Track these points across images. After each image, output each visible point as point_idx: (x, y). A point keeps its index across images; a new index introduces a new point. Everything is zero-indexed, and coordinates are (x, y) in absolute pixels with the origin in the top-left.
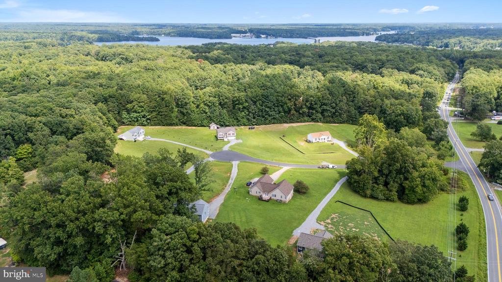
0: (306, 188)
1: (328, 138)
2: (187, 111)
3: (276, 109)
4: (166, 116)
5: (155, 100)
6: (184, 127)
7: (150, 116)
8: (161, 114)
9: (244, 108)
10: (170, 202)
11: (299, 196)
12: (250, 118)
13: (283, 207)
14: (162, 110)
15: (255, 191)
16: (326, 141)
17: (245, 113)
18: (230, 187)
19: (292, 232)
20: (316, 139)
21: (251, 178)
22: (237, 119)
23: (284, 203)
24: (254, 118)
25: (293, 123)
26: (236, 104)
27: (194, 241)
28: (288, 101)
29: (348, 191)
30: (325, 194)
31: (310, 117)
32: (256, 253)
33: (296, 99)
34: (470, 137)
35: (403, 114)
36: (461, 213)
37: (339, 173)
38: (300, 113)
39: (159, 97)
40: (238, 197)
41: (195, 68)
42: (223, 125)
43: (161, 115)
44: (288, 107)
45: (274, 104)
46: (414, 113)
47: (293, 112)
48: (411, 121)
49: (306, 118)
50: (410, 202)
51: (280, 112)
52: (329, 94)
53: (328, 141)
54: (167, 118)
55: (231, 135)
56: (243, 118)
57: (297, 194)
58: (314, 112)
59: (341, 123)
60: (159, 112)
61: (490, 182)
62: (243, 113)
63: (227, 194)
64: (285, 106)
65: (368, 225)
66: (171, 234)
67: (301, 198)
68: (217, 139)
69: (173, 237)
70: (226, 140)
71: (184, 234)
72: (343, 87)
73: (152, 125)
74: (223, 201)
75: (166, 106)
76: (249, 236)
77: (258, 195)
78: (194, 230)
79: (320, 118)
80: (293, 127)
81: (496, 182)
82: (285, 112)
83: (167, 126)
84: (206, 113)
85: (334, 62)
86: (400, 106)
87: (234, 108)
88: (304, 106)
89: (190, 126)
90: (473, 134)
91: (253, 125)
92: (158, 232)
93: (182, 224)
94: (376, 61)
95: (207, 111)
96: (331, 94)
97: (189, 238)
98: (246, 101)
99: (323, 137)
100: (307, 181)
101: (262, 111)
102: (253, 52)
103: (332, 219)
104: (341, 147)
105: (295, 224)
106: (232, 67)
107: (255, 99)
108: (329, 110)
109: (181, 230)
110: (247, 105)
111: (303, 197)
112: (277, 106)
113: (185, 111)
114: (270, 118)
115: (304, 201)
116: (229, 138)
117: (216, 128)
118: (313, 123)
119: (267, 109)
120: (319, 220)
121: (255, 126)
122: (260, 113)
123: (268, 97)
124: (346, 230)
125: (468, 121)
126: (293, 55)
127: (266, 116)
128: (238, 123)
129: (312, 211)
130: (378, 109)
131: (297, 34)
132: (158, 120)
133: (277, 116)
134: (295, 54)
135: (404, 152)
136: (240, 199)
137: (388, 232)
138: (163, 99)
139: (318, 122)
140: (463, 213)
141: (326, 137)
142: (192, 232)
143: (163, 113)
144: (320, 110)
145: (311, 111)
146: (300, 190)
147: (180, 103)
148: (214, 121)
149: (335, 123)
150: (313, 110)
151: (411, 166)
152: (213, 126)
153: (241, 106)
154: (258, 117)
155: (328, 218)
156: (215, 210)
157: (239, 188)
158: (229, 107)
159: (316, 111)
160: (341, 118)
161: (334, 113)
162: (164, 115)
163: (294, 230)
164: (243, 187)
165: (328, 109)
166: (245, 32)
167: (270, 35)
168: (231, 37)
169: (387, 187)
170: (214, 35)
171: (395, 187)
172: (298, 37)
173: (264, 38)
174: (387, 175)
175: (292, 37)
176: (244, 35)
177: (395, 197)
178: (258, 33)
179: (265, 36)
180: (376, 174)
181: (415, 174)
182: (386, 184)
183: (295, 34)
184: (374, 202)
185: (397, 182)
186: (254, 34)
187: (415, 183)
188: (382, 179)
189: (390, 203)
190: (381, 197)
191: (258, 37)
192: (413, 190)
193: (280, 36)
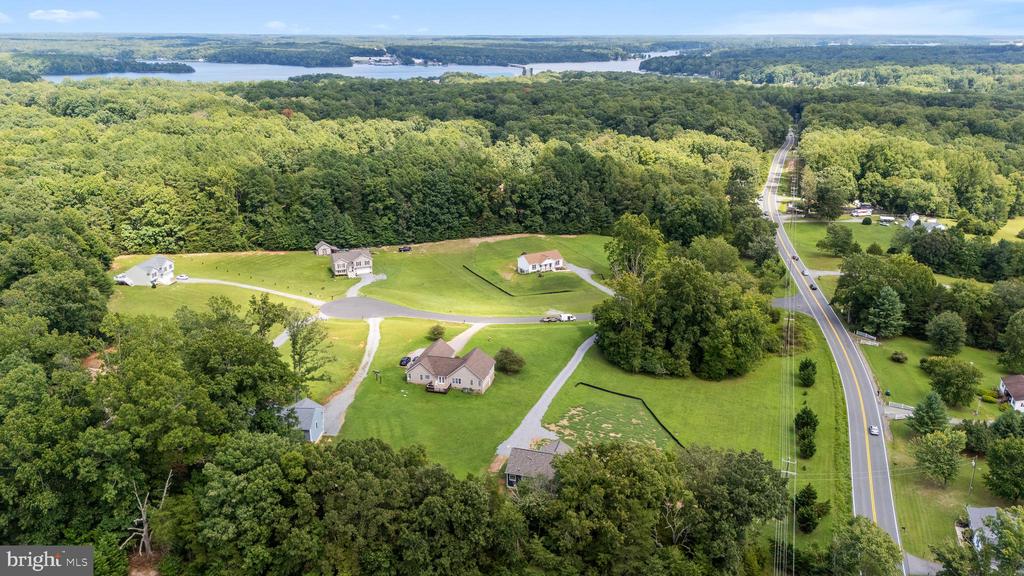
0: (520, 362)
1: (557, 263)
2: (265, 218)
3: (453, 209)
4: (219, 230)
5: (194, 198)
6: (260, 253)
7: (183, 233)
8: (207, 226)
9: (386, 208)
10: (242, 406)
11: (505, 378)
12: (400, 229)
13: (475, 403)
14: (209, 219)
15: (418, 375)
17: (389, 219)
18: (367, 370)
19: (495, 449)
20: (534, 267)
21: (410, 350)
22: (374, 232)
23: (478, 395)
24: (409, 228)
25: (488, 235)
26: (370, 201)
27: (297, 482)
28: (475, 193)
29: (598, 363)
30: (557, 372)
31: (521, 223)
32: (426, 493)
33: (491, 188)
34: (817, 250)
35: (695, 211)
36: (802, 390)
37: (581, 329)
38: (501, 216)
39: (202, 190)
40: (384, 389)
41: (277, 128)
42: (343, 245)
43: (208, 230)
44: (476, 204)
45: (448, 200)
46: (714, 209)
47: (487, 213)
48: (708, 224)
49: (513, 226)
50: (713, 377)
51: (461, 216)
52: (556, 176)
53: (557, 269)
54: (221, 235)
55: (363, 264)
56: (386, 229)
57: (501, 374)
58: (528, 212)
59: (581, 233)
60: (203, 224)
61: (852, 331)
62: (385, 219)
63: (362, 384)
64: (471, 203)
65: (638, 424)
66: (246, 471)
67: (509, 383)
68: (334, 276)
69: (252, 477)
70: (351, 275)
71: (275, 468)
72: (582, 162)
73: (188, 252)
74: (351, 400)
75: (218, 210)
76: (411, 461)
77: (425, 381)
78: (295, 459)
79: (541, 225)
80: (488, 244)
81: (863, 331)
82: (471, 214)
83: (222, 251)
84: (307, 222)
85: (562, 113)
87: (365, 209)
88: (508, 203)
89: (272, 250)
90: (821, 244)
91: (408, 243)
92: (218, 470)
93: (270, 448)
94: (641, 110)
95: (308, 217)
96: (559, 175)
97: (286, 476)
98: (390, 193)
99: (548, 262)
100: (521, 350)
101: (424, 214)
102: (399, 94)
103: (571, 418)
104: (585, 280)
105: (499, 434)
106: (357, 126)
107: (409, 188)
108: (557, 209)
109: (269, 460)
110: (393, 202)
111: (513, 380)
112: (455, 204)
113: (260, 219)
114: (441, 228)
115: (516, 388)
116: (359, 272)
117: (329, 252)
118: (528, 235)
119: (434, 210)
120: (546, 422)
121: (412, 246)
122: (421, 219)
123: (435, 185)
124: (598, 437)
125: (811, 221)
127: (433, 224)
128: (376, 240)
129: (533, 406)
130: (649, 204)
131: (487, 57)
132: (202, 240)
133: (456, 223)
135: (699, 281)
136: (387, 392)
137: (676, 435)
138: (211, 195)
139: (537, 232)
140: (807, 390)
141: (553, 262)
142: (293, 463)
143: (212, 225)
144: (538, 208)
145: (522, 211)
146: (508, 367)
147: (248, 202)
148: (324, 238)
149: (569, 233)
150: (525, 209)
151: (713, 309)
152: (324, 249)
153: (380, 205)
154: (417, 225)
155: (562, 418)
156: (338, 418)
157: (386, 370)
158: (355, 208)
159: (532, 212)
160: (579, 222)
161: (567, 215)
162: (215, 228)
163: (498, 445)
164: (394, 368)
165: (555, 206)
166: (379, 53)
167: (432, 59)
168: (350, 64)
169: (670, 351)
170: (313, 59)
171: (684, 349)
172: (489, 64)
173: (420, 64)
174: (669, 329)
175: (476, 63)
176: (378, 59)
177: (687, 369)
178: (406, 54)
179: (420, 61)
180: (650, 327)
181: (721, 323)
182: (669, 345)
183: (483, 58)
184: (647, 381)
185: (688, 340)
186: (398, 57)
187: (720, 339)
188: (661, 336)
189: (678, 381)
190: (660, 369)
191: (408, 63)
192: (717, 353)
193: (453, 61)
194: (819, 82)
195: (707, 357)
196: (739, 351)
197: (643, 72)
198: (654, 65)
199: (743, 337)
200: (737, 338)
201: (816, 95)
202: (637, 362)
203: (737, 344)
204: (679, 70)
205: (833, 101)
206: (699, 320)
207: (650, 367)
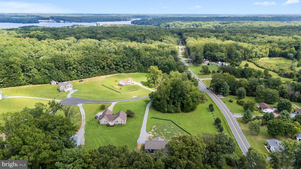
1: (132, 82)
2: (32, 74)
3: (96, 67)
4: (15, 79)
6: (31, 86)
7: (2, 81)
8: (11, 78)
9: (74, 68)
11: (130, 119)
12: (79, 74)
13: (124, 128)
14: (11, 75)
15: (104, 121)
16: (131, 84)
17: (75, 72)
18: (85, 121)
19: (136, 142)
20: (125, 83)
21: (96, 113)
22: (70, 76)
23: (124, 125)
24: (81, 74)
25: (107, 75)
26: (68, 66)
28: (102, 62)
30: (144, 115)
31: (116, 70)
33: (107, 60)
34: (200, 73)
35: (167, 64)
37: (145, 101)
38: (110, 69)
39: (7, 66)
40: (93, 127)
42: (60, 81)
43: (11, 79)
44: (102, 65)
45: (94, 64)
46: (172, 63)
47: (106, 68)
48: (171, 68)
49: (115, 71)
50: (187, 111)
51: (98, 69)
52: (126, 56)
53: (132, 83)
54: (16, 81)
55: (69, 87)
56: (74, 75)
57: (128, 118)
58: (119, 67)
59: (135, 72)
60: (9, 77)
61: (217, 95)
62: (73, 72)
63: (85, 126)
64: (101, 65)
65: (173, 128)
68: (60, 91)
70: (66, 91)
72: (132, 51)
73: (4, 87)
74: (84, 132)
75: (14, 72)
77: (106, 123)
79: (123, 70)
80: (108, 77)
81: (220, 94)
82: (101, 69)
83: (17, 86)
84: (47, 74)
85: (117, 36)
86: (165, 60)
87: (66, 69)
88: (112, 64)
89: (35, 84)
90: (201, 71)
91: (81, 79)
94: (140, 35)
95: (47, 73)
96: (127, 55)
98: (74, 63)
99: (129, 82)
101: (86, 69)
103: (154, 129)
104: (140, 86)
105: (136, 137)
106: (54, 42)
107: (81, 62)
108: (127, 65)
110: (76, 66)
112: (96, 65)
113: (30, 74)
114: (92, 73)
115: (134, 122)
116: (68, 89)
117: (56, 84)
118: (119, 74)
119: (90, 68)
121: (83, 79)
122: (85, 71)
123: (89, 60)
125: (195, 65)
126: (90, 33)
127: (89, 72)
128: (71, 79)
129: (142, 127)
130: (153, 63)
131: (84, 20)
132: (9, 83)
133: (97, 71)
134: (91, 32)
136: (95, 128)
137: (185, 130)
138: (11, 67)
139: (122, 73)
140: (213, 112)
141: (130, 81)
143: (13, 78)
144: (122, 65)
145: (117, 67)
146: (130, 115)
147: (25, 69)
148: (53, 79)
149: (131, 72)
150: (118, 66)
152: (54, 83)
153: (71, 67)
154: (84, 73)
155: (152, 129)
156: (82, 139)
157: (91, 121)
158: (63, 69)
159: (120, 67)
160: (134, 69)
161: (130, 67)
162: (14, 78)
163: (137, 140)
165: (127, 64)
166: (48, 19)
167: (66, 21)
168: (38, 22)
169: (175, 105)
170: (25, 21)
171: (179, 104)
172: (85, 22)
173: (62, 22)
174: (174, 99)
175: (81, 22)
176: (48, 21)
177: (180, 110)
178: (58, 19)
179: (63, 21)
180: (168, 99)
181: (188, 96)
182: (174, 103)
183: (83, 20)
184: (170, 115)
185: (180, 101)
186: (55, 20)
187: (189, 101)
188: (171, 101)
189: (178, 114)
190: (173, 111)
191: (58, 22)
192: (188, 104)
193: (73, 21)
194: (181, 27)
195: (185, 106)
196: (194, 103)
197: (132, 24)
198: (135, 22)
199: (195, 99)
200: (193, 100)
201: (184, 30)
202: (166, 110)
203: (193, 101)
204: (142, 24)
205: (189, 32)
206: (182, 96)
207: (170, 110)
